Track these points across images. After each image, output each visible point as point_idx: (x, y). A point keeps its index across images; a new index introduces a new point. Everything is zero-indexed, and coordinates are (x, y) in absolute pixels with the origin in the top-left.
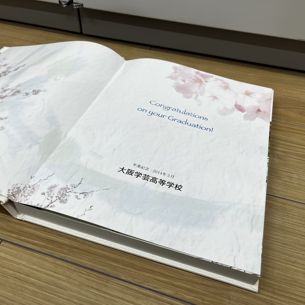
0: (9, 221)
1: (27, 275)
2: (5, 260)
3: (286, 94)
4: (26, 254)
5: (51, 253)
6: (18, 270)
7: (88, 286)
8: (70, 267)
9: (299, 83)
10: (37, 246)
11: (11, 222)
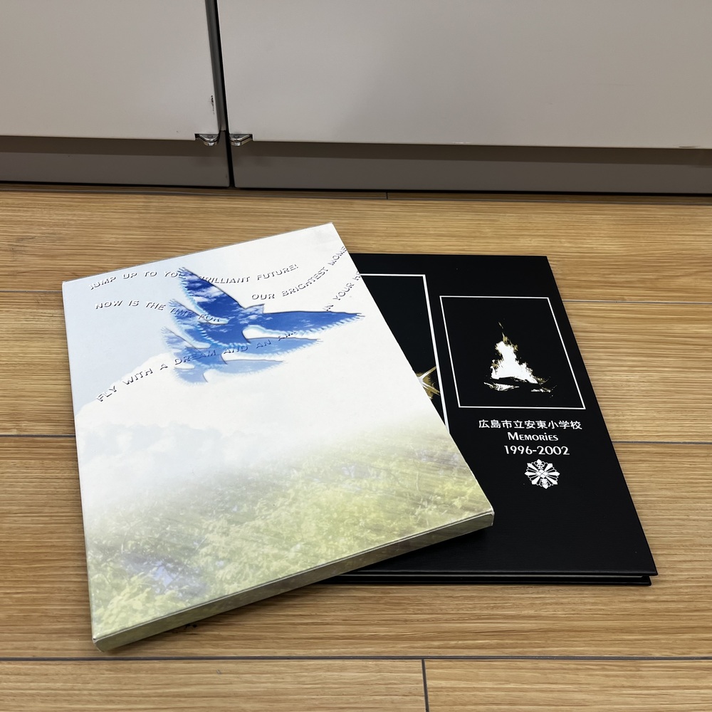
0: (406, 621)
1: (510, 704)
2: (456, 691)
3: (676, 247)
4: (481, 669)
5: (518, 653)
6: (491, 699)
7: (615, 687)
8: (565, 666)
9: (682, 217)
10: (486, 648)
11: (412, 621)
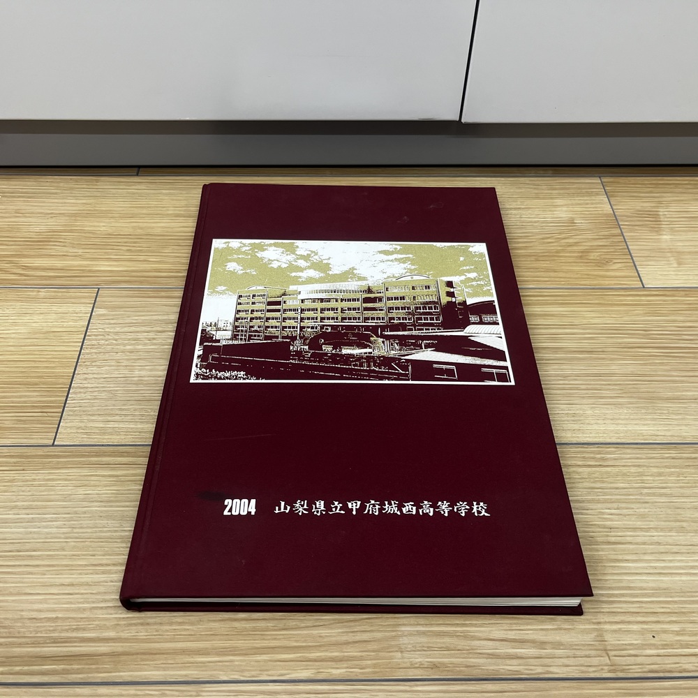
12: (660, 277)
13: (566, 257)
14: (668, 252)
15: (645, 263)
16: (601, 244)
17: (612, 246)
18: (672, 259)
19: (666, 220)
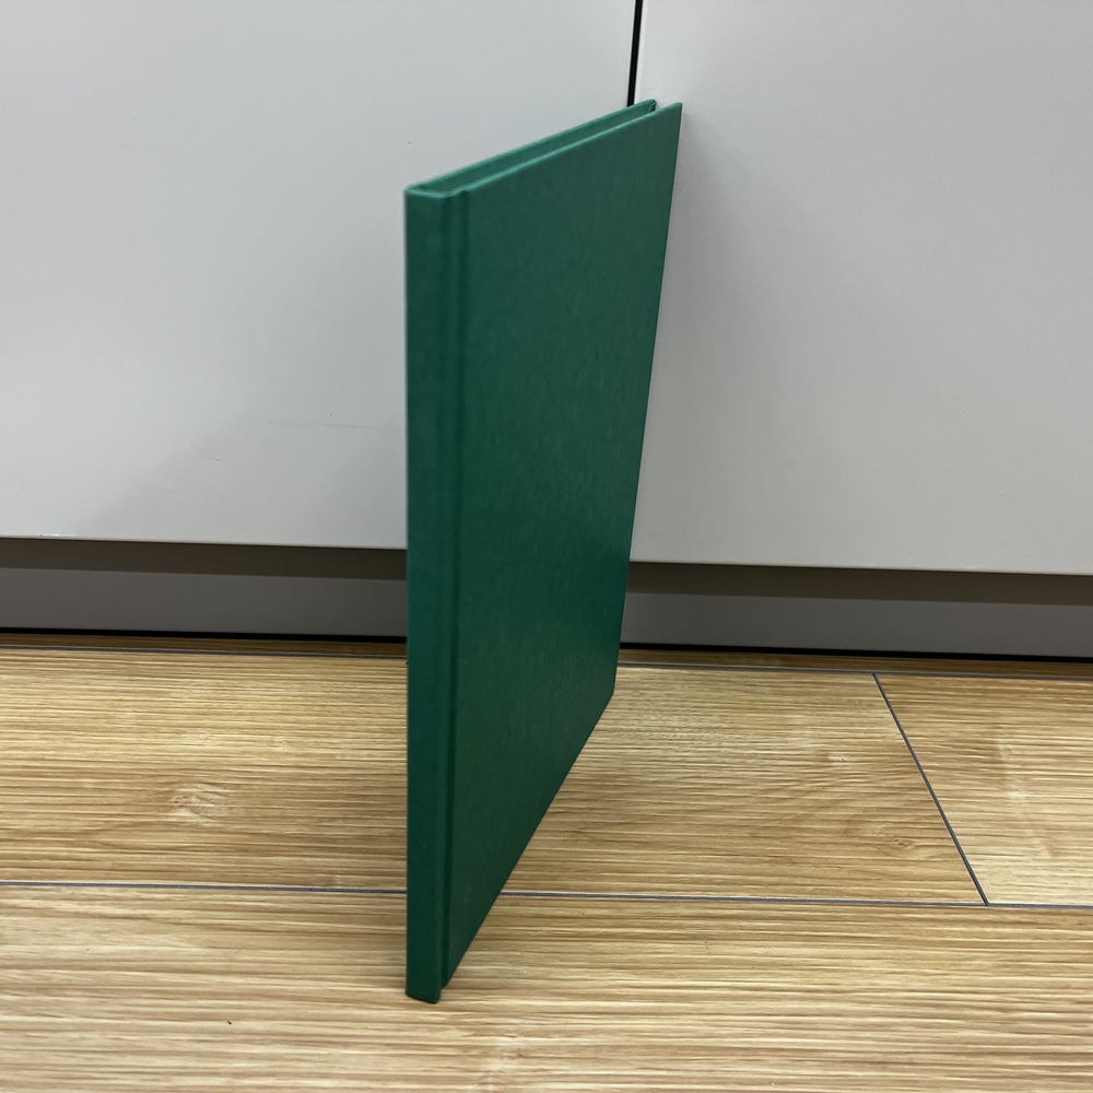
12: (1018, 882)
13: (815, 831)
14: (1027, 827)
15: (981, 849)
16: (886, 805)
17: (909, 810)
18: (1037, 841)
19: (1012, 760)
